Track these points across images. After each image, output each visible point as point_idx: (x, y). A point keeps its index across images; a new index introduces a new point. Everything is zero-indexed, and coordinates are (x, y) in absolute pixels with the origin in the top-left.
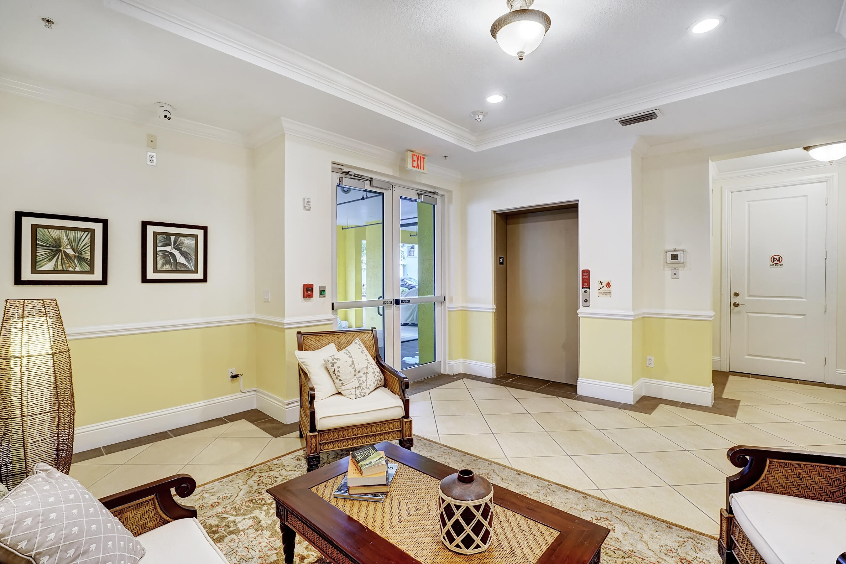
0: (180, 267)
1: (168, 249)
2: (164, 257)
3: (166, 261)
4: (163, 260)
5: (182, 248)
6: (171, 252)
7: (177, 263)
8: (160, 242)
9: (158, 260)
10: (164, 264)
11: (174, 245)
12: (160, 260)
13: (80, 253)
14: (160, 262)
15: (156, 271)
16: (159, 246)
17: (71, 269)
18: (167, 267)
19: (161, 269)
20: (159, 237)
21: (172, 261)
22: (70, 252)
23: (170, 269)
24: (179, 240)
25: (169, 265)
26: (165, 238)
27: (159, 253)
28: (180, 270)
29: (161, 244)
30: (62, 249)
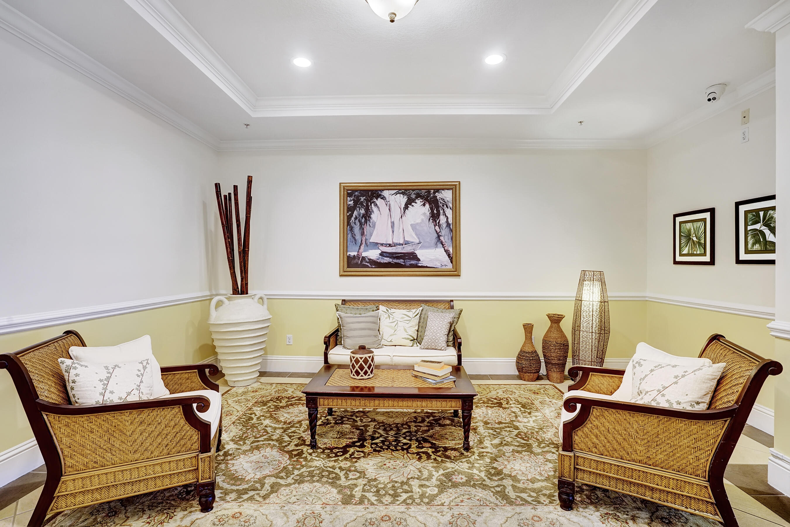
0: (770, 246)
1: (757, 226)
2: (754, 236)
3: (756, 240)
4: (753, 240)
5: (771, 223)
6: (761, 230)
7: (766, 241)
8: (750, 221)
9: (749, 240)
10: (754, 244)
11: (763, 222)
12: (750, 239)
13: (699, 240)
14: (751, 241)
15: (747, 252)
16: (750, 225)
17: (695, 253)
18: (757, 247)
19: (751, 249)
20: (750, 216)
21: (762, 240)
22: (695, 239)
23: (759, 248)
24: (768, 215)
25: (758, 245)
26: (754, 215)
27: (750, 232)
28: (769, 249)
29: (751, 222)
30: (691, 237)
